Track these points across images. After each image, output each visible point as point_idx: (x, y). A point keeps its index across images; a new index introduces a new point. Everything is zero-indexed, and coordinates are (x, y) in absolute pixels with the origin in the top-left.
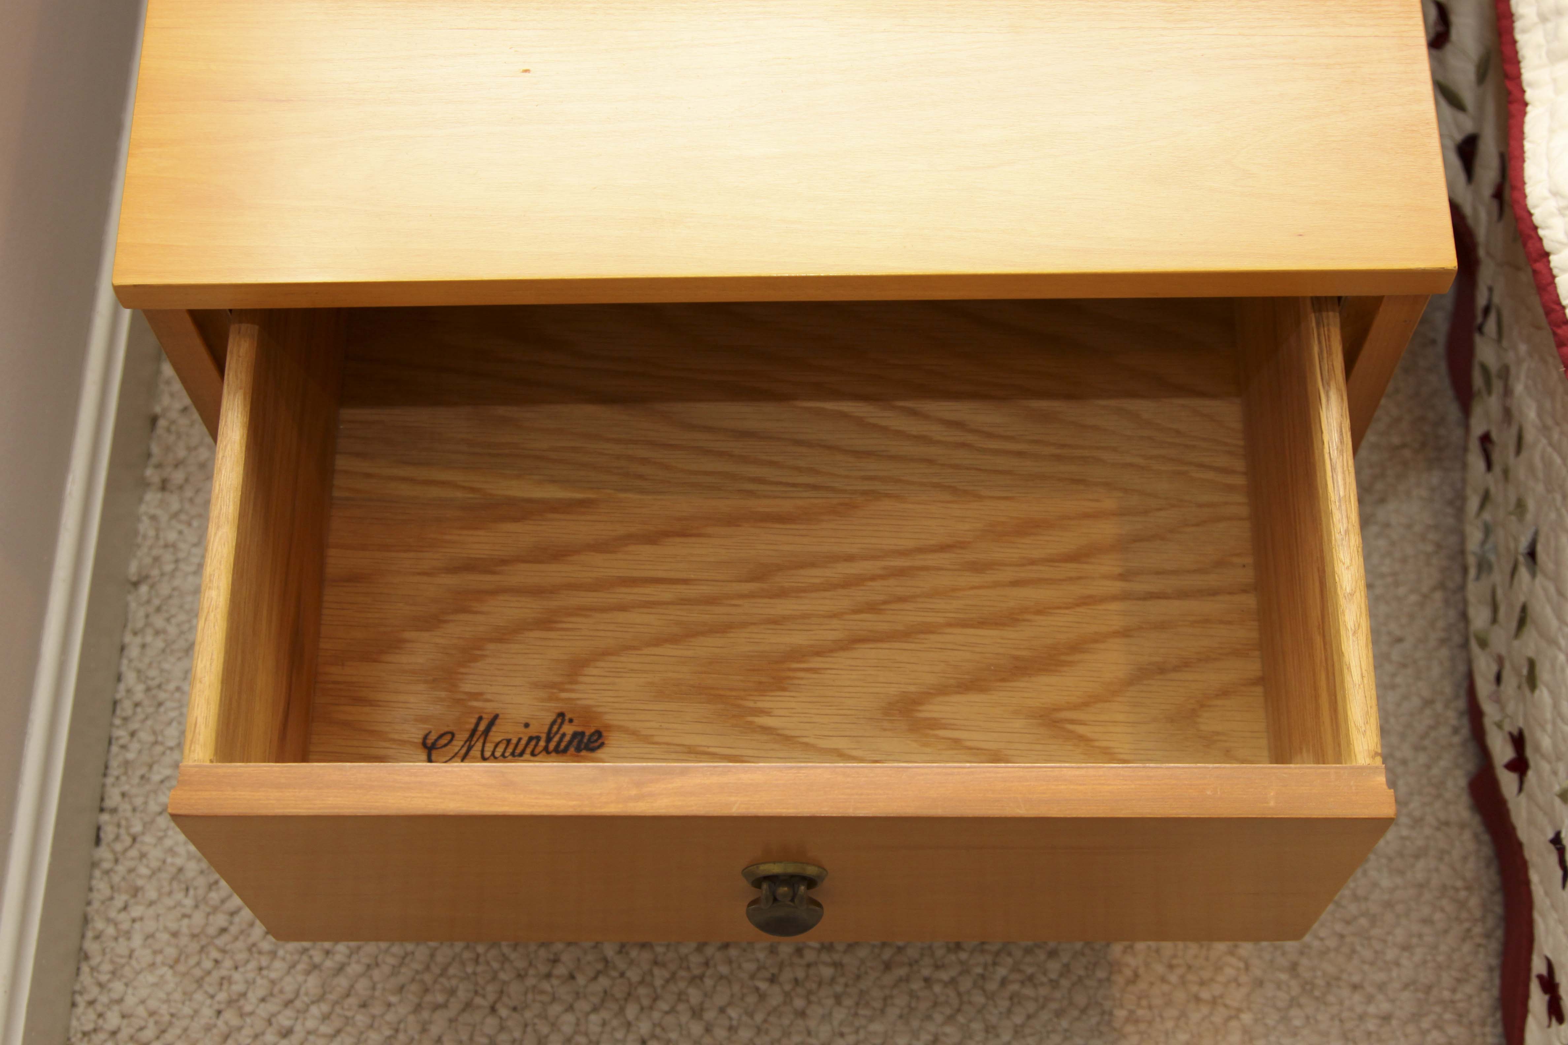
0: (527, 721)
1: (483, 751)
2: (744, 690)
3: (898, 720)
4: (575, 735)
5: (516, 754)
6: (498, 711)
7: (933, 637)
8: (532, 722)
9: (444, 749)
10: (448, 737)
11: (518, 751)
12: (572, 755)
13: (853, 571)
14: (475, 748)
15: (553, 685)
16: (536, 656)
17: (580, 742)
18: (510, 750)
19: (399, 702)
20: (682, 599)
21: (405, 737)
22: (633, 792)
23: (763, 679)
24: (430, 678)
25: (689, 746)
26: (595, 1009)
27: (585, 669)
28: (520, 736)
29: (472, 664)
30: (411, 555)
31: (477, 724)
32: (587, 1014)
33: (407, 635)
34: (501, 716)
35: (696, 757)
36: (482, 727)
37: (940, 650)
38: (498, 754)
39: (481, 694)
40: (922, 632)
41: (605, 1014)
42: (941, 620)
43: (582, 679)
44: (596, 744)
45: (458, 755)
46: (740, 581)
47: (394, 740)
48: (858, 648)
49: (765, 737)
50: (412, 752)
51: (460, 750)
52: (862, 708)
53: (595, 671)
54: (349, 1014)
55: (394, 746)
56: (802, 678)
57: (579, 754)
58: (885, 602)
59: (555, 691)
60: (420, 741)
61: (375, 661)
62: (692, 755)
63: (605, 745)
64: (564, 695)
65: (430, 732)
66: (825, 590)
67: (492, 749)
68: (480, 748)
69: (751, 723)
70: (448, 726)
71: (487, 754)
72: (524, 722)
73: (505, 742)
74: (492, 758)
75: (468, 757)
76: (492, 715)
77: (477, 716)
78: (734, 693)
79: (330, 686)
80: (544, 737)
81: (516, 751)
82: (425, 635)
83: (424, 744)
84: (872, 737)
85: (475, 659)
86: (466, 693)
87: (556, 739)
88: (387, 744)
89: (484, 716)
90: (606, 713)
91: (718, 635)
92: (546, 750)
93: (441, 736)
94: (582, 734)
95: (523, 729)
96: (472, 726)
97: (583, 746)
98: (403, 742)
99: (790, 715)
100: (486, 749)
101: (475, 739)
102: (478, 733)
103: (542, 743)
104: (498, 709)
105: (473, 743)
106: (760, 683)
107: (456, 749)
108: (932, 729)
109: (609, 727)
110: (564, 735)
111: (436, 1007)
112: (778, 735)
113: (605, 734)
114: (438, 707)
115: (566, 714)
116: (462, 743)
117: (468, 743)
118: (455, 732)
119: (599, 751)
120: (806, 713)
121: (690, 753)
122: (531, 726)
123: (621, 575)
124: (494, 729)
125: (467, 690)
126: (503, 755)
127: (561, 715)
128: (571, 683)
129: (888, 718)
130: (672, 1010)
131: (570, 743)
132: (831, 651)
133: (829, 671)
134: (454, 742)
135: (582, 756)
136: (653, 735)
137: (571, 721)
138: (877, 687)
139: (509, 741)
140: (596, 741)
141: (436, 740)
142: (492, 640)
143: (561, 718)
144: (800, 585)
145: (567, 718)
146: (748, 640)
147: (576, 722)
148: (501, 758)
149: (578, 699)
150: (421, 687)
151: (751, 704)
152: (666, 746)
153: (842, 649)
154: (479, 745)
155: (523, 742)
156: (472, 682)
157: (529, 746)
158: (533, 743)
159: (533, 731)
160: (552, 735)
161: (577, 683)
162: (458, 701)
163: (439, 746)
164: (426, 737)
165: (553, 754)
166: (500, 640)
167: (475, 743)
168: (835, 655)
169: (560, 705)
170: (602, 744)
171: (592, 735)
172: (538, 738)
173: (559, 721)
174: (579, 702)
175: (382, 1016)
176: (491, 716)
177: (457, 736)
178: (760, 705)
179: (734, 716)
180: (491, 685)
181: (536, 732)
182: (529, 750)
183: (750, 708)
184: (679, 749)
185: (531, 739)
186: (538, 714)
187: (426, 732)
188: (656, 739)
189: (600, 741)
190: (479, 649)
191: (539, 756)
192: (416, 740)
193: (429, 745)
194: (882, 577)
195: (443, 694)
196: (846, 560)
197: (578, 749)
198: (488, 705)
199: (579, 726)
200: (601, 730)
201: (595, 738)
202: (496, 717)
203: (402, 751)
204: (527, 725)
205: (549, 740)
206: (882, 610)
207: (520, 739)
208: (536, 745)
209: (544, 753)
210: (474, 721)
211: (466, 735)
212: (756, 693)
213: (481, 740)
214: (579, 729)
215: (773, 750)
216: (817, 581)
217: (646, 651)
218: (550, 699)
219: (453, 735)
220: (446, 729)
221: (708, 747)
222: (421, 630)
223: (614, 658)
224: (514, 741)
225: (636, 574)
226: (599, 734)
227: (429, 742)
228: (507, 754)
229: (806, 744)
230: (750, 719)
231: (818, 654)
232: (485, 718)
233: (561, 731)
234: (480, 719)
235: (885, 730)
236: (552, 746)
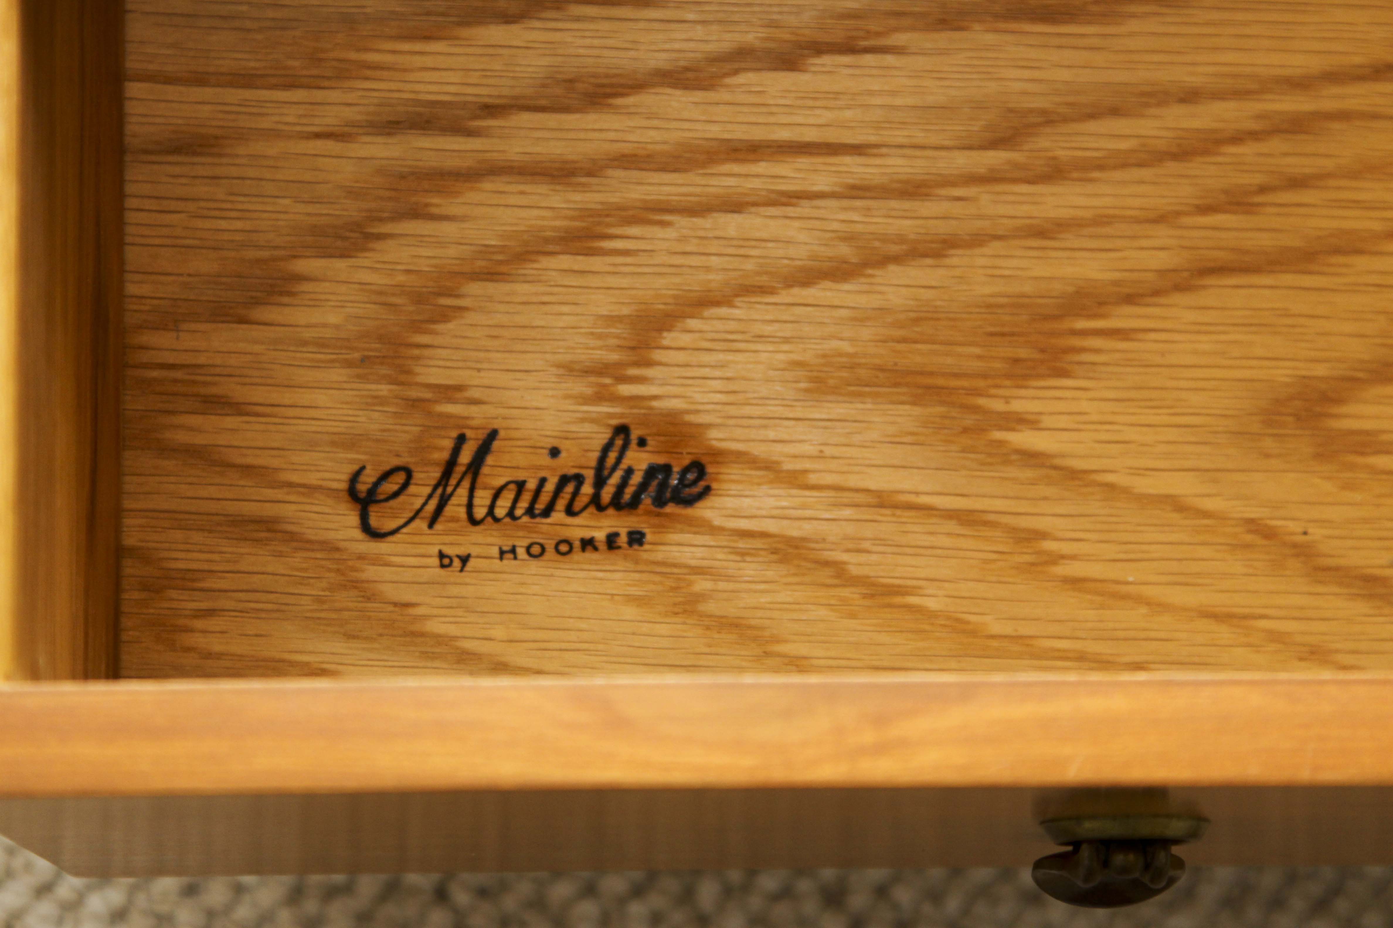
0: (555, 443)
1: (470, 506)
2: (985, 376)
3: (1295, 436)
4: (651, 472)
5: (537, 512)
6: (496, 424)
7: (1361, 262)
8: (563, 445)
9: (392, 503)
10: (400, 478)
11: (540, 506)
12: (648, 513)
13: (1196, 124)
14: (454, 500)
15: (601, 370)
16: (565, 309)
17: (663, 485)
18: (523, 504)
19: (297, 406)
20: (854, 187)
21: (313, 478)
22: (868, 737)
23: (1023, 353)
24: (356, 355)
25: (878, 494)
26: (638, 891)
27: (665, 334)
28: (543, 474)
29: (439, 327)
30: (299, 95)
31: (456, 451)
32: (622, 901)
33: (302, 266)
34: (502, 434)
35: (894, 515)
36: (465, 457)
37: (1376, 289)
38: (500, 512)
39: (459, 388)
40: (1337, 251)
41: (656, 901)
42: (1377, 226)
43: (658, 355)
44: (696, 490)
45: (422, 514)
46: (970, 148)
47: (290, 485)
48: (1211, 286)
49: (1029, 474)
50: (327, 510)
51: (425, 504)
52: (1218, 412)
53: (685, 339)
54: (164, 908)
55: (292, 498)
56: (1097, 351)
57: (662, 511)
58: (1263, 189)
59: (607, 381)
60: (344, 486)
61: (243, 321)
62: (888, 512)
63: (713, 492)
64: (626, 389)
65: (363, 468)
66: (1140, 165)
67: (488, 502)
68: (464, 500)
69: (1001, 443)
70: (398, 456)
71: (480, 512)
72: (549, 446)
73: (512, 486)
74: (489, 519)
75: (441, 519)
76: (487, 432)
77: (454, 434)
78: (965, 383)
79: (155, 374)
80: (589, 475)
81: (537, 506)
82: (340, 264)
83: (352, 493)
84: (1243, 471)
85: (445, 315)
86: (428, 386)
87: (615, 479)
88: (278, 494)
89: (469, 433)
90: (709, 426)
91: (929, 261)
92: (596, 501)
93: (386, 476)
94: (667, 469)
95: (546, 460)
96: (445, 455)
97: (668, 495)
98: (310, 489)
99: (1076, 426)
100: (477, 501)
101: (453, 481)
102: (459, 470)
103: (587, 489)
104: (497, 418)
105: (449, 489)
106: (1016, 361)
107: (418, 503)
108: (1362, 454)
109: (719, 455)
110: (629, 472)
111: (331, 893)
112: (1055, 468)
113: (710, 469)
114: (376, 415)
115: (632, 427)
116: (428, 490)
117: (439, 491)
118: (412, 467)
119: (700, 504)
120: (1110, 423)
121: (881, 506)
122: (563, 455)
123: (726, 136)
124: (490, 460)
125: (432, 380)
126: (511, 514)
127: (622, 430)
128: (637, 364)
129: (1275, 431)
130: (785, 894)
131: (643, 487)
132: (1157, 293)
133: (1153, 336)
134: (412, 489)
135: (667, 515)
136: (805, 471)
137: (642, 442)
138: (1251, 368)
139: (521, 486)
140: (695, 482)
141: (377, 484)
142: (477, 276)
143: (622, 436)
144: (1088, 154)
145: (634, 435)
146: (990, 272)
147: (651, 442)
148: (508, 520)
149: (655, 397)
150: (337, 375)
151: (998, 406)
152: (832, 493)
153: (1179, 288)
154: (462, 494)
155: (550, 487)
156: (441, 363)
157: (562, 495)
158: (570, 488)
159: (566, 464)
160: (606, 473)
161: (650, 364)
162: (415, 404)
163: (382, 497)
164: (355, 478)
165: (611, 511)
166: (491, 276)
167: (454, 490)
168: (1162, 300)
169: (617, 410)
170: (707, 491)
171: (686, 470)
172: (579, 479)
173: (619, 442)
174: (655, 404)
175: (228, 909)
176: (482, 435)
177: (418, 476)
178: (1017, 406)
179: (965, 430)
180: (479, 370)
181: (573, 467)
182: (561, 504)
183: (999, 413)
184: (860, 498)
185: (564, 480)
186: (577, 430)
187: (356, 467)
188: (813, 479)
189: (702, 484)
190: (450, 296)
191: (585, 514)
192: (335, 485)
193: (363, 495)
194: (1254, 136)
195: (384, 389)
196: (1182, 101)
197: (660, 501)
198: (473, 410)
199: (659, 452)
200: (704, 460)
201: (690, 476)
202: (493, 435)
203: (307, 507)
204: (555, 452)
205: (600, 482)
206: (1258, 205)
207: (543, 481)
208: (576, 493)
209: (592, 509)
210: (448, 444)
211: (436, 474)
212: (1007, 383)
213: (466, 484)
214: (661, 460)
215: (1045, 498)
216: (1124, 145)
217: (785, 296)
218: (600, 397)
219: (409, 474)
220: (396, 462)
221: (917, 493)
222: (331, 256)
223: (723, 311)
224: (532, 485)
225: (758, 134)
226: (698, 468)
227: (363, 488)
228: (519, 512)
229: (1111, 486)
230: (998, 435)
231: (1130, 299)
232: (471, 439)
233: (624, 465)
234: (461, 439)
235: (1268, 456)
236: (607, 493)
